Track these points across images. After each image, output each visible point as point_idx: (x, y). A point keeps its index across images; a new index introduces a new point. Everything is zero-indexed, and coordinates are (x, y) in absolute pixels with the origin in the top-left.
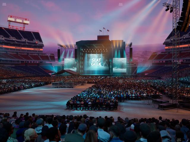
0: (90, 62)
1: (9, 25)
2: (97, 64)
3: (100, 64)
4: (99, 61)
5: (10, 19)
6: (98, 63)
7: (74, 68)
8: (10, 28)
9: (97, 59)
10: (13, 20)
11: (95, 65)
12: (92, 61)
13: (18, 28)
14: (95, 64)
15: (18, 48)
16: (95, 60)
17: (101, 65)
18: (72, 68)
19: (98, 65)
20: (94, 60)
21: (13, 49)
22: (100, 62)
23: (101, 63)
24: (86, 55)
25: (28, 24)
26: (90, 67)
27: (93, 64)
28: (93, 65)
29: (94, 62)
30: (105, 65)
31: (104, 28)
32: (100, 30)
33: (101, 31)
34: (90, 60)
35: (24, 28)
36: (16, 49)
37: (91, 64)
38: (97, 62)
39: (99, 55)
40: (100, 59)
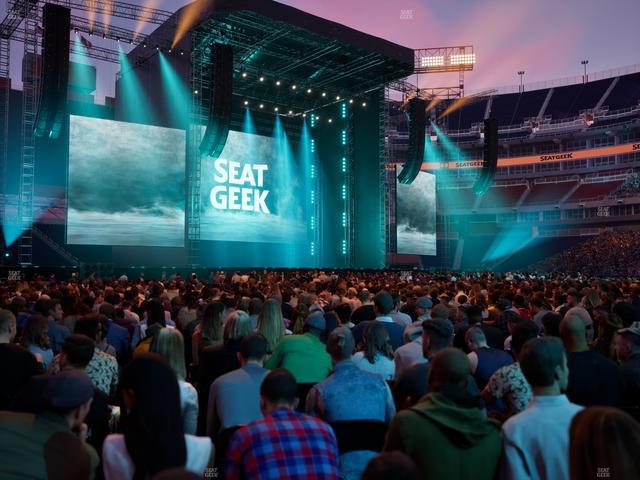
2: (245, 199)
3: (260, 199)
4: (256, 178)
9: (248, 168)
11: (233, 206)
14: (233, 198)
16: (232, 172)
17: (266, 209)
19: (250, 208)
20: (227, 168)
22: (261, 190)
23: (266, 193)
27: (222, 197)
28: (223, 206)
29: (227, 184)
30: (291, 211)
37: (207, 200)
39: (260, 143)
40: (262, 168)
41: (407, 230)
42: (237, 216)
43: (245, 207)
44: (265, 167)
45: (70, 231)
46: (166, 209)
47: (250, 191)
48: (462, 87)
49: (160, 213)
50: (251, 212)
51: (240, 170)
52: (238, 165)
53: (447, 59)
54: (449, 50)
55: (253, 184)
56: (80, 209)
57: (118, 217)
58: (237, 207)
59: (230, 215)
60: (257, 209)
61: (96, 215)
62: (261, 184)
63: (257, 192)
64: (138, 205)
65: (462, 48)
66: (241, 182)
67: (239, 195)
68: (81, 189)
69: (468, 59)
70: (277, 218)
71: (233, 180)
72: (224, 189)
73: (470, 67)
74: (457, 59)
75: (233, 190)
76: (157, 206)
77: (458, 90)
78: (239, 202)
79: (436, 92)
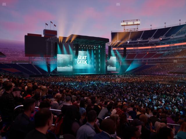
2: (83, 62)
3: (85, 62)
9: (83, 57)
11: (81, 63)
12: (78, 59)
14: (81, 62)
16: (81, 58)
19: (84, 63)
20: (80, 57)
23: (86, 61)
27: (79, 62)
28: (79, 63)
29: (80, 60)
30: (91, 63)
37: (77, 62)
38: (83, 60)
39: (85, 52)
40: (85, 57)
42: (81, 65)
43: (83, 63)
44: (86, 56)
45: (58, 70)
46: (70, 66)
48: (138, 28)
49: (69, 67)
50: (84, 64)
51: (82, 57)
52: (82, 56)
53: (134, 22)
54: (134, 21)
56: (59, 67)
57: (63, 67)
59: (80, 65)
60: (85, 63)
61: (61, 67)
62: (86, 59)
64: (66, 66)
65: (137, 20)
66: (82, 59)
67: (82, 61)
68: (59, 64)
69: (138, 22)
70: (89, 64)
71: (81, 59)
72: (79, 60)
73: (139, 24)
74: (136, 23)
75: (81, 61)
76: (69, 66)
77: (137, 29)
78: (82, 62)
79: (132, 30)
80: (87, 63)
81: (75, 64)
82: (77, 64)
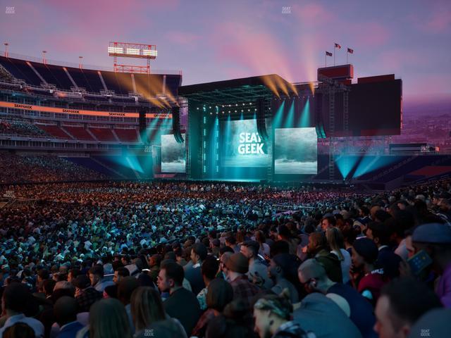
0: (234, 143)
1: (115, 65)
2: (253, 148)
3: (260, 148)
4: (258, 139)
5: (112, 50)
6: (256, 147)
7: (179, 162)
8: (117, 70)
9: (253, 135)
10: (119, 50)
11: (247, 152)
12: (241, 142)
13: (134, 68)
14: (247, 149)
15: (117, 114)
16: (247, 138)
17: (262, 152)
18: (177, 159)
19: (255, 152)
20: (245, 136)
21: (105, 117)
22: (260, 143)
23: (262, 145)
24: (229, 122)
25: (154, 57)
26: (233, 158)
27: (243, 149)
28: (244, 152)
29: (245, 143)
31: (336, 45)
32: (328, 53)
33: (330, 55)
34: (236, 136)
35: (148, 67)
36: (112, 117)
37: (237, 150)
38: (253, 142)
41: (284, 161)
42: (249, 156)
43: (253, 152)
47: (255, 145)
50: (256, 154)
51: (250, 136)
52: (249, 134)
55: (256, 141)
56: (164, 162)
58: (249, 152)
59: (246, 156)
60: (258, 152)
61: (167, 164)
62: (260, 141)
63: (258, 144)
66: (251, 141)
67: (250, 147)
68: (164, 155)
70: (267, 156)
71: (247, 141)
72: (244, 145)
75: (247, 145)
78: (250, 150)
80: (265, 152)
81: (234, 155)
82: (238, 153)
